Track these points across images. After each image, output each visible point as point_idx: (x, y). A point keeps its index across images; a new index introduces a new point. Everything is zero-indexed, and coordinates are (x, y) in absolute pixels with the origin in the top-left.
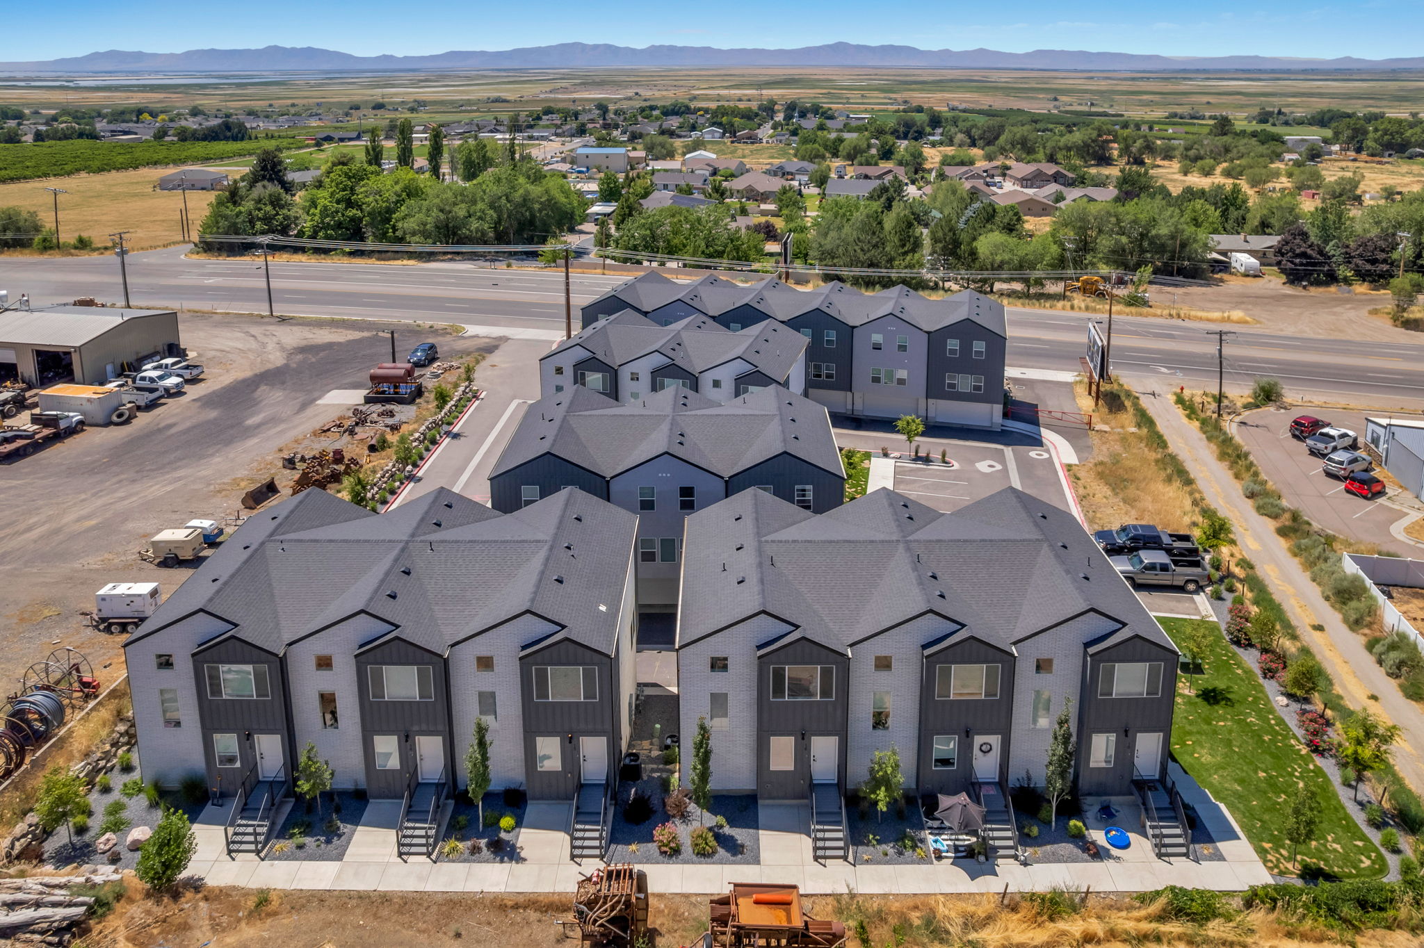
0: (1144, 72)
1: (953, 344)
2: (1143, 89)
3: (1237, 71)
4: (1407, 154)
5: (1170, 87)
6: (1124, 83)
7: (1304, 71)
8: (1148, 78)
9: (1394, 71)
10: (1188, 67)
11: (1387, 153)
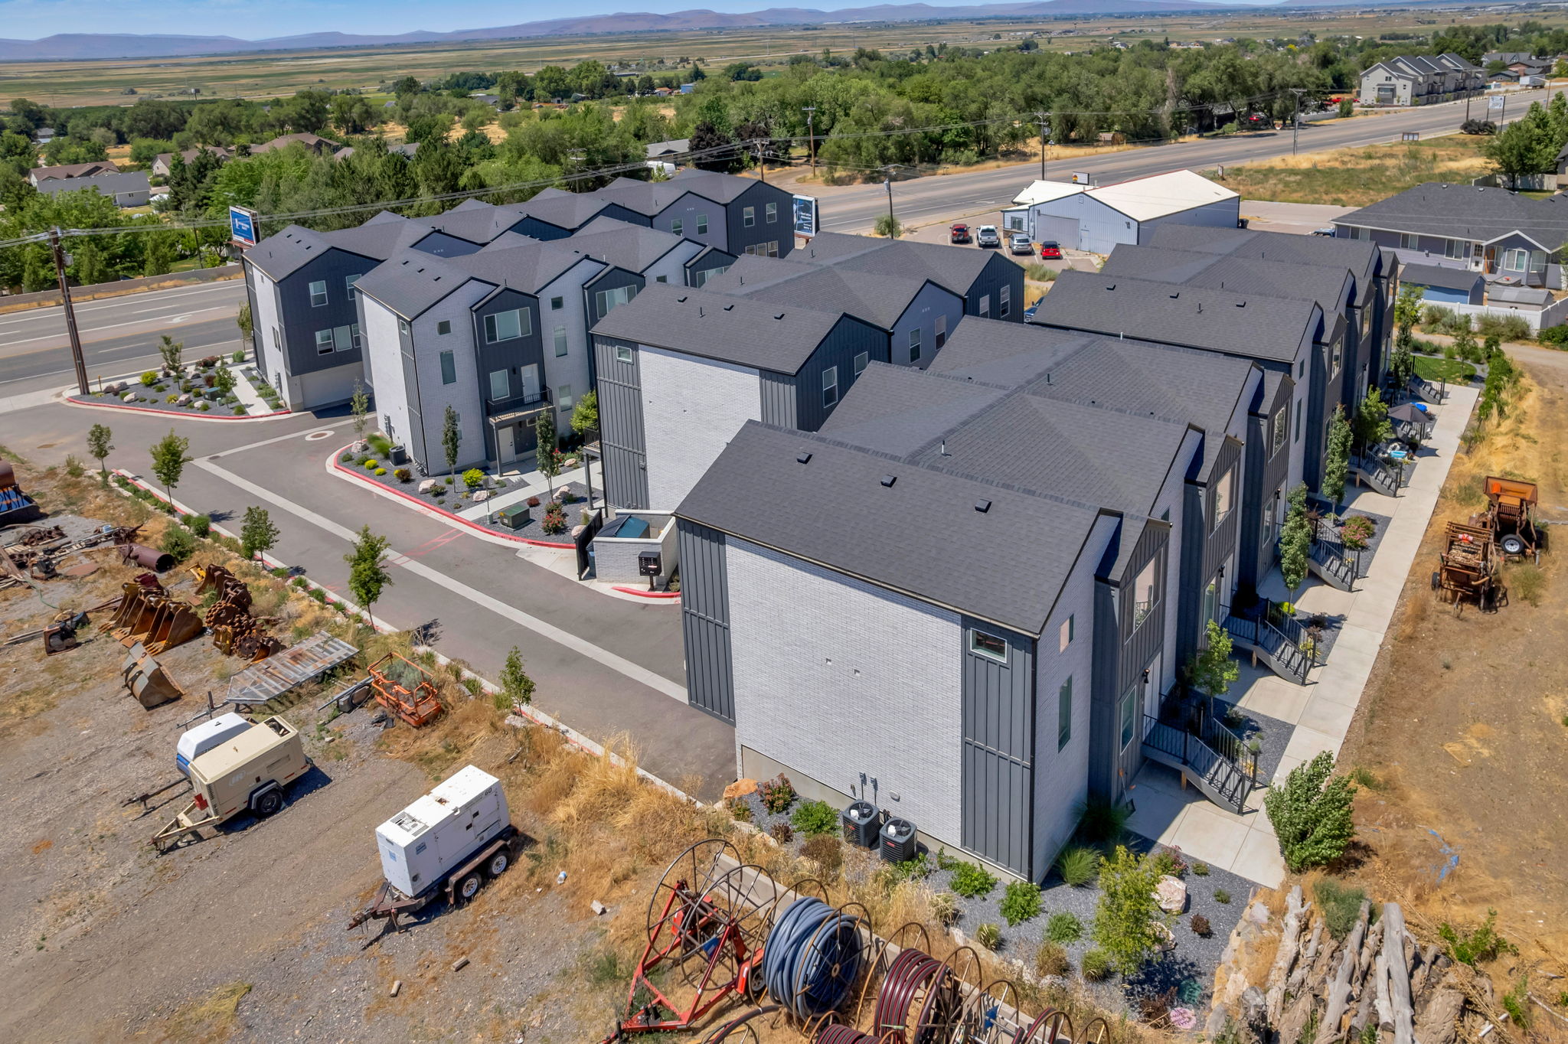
0: (215, 55)
1: (749, 212)
2: (231, 73)
3: (321, 49)
4: (572, 99)
5: (263, 70)
6: (203, 68)
7: (388, 46)
8: (229, 62)
9: (466, 41)
10: (266, 48)
11: (556, 100)
